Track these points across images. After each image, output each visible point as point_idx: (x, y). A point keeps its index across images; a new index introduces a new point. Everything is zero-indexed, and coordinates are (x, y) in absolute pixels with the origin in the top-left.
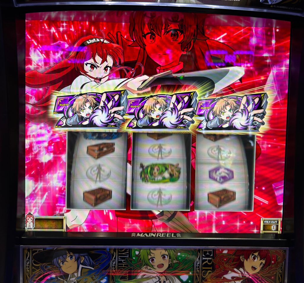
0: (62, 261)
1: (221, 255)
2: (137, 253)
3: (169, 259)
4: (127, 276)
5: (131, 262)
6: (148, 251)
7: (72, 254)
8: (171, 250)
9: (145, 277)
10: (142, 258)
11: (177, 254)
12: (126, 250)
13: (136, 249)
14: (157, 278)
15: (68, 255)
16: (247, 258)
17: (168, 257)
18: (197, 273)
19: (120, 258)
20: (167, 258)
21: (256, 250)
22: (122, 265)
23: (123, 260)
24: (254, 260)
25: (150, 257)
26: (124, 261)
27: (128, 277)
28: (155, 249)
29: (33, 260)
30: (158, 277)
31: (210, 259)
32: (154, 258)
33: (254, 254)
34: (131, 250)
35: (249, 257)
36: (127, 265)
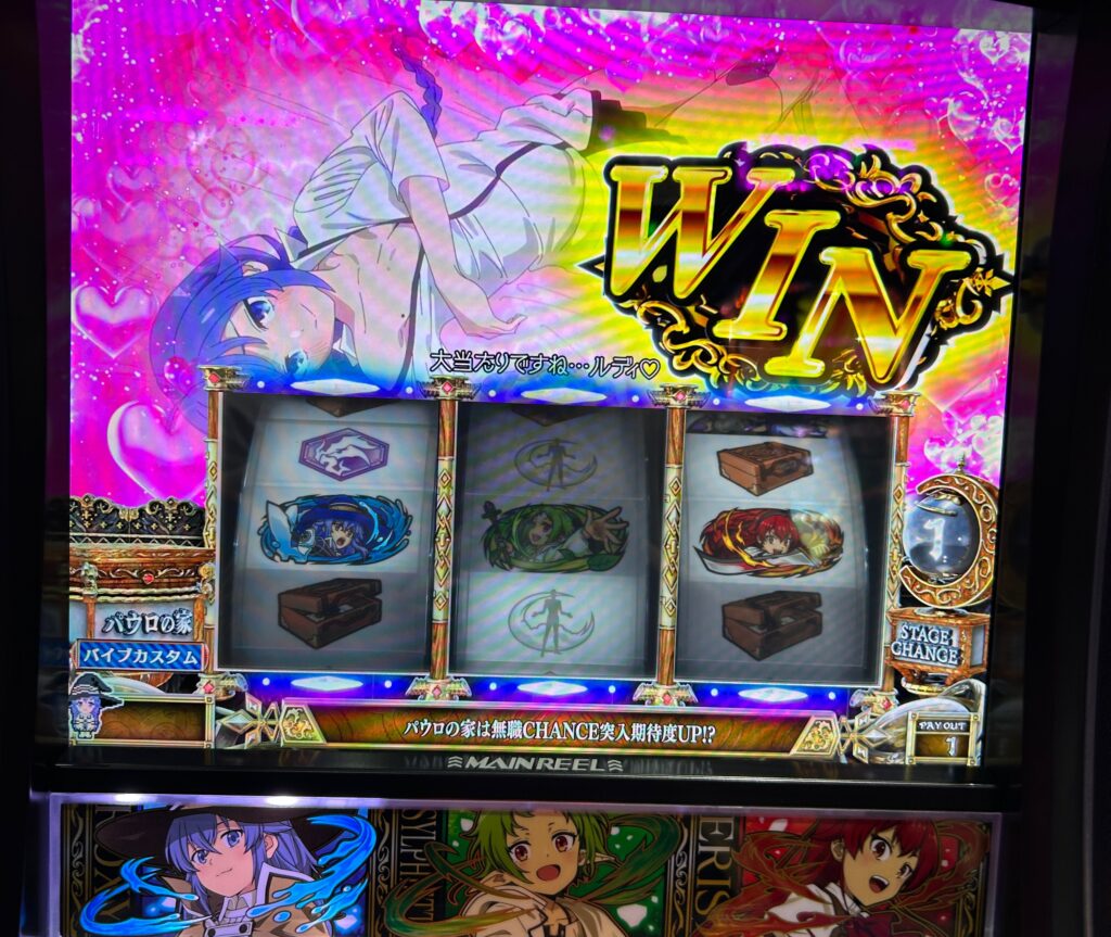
0: (199, 852)
1: (765, 835)
2: (467, 825)
3: (581, 848)
4: (430, 908)
5: (445, 858)
6: (507, 820)
7: (233, 825)
8: (588, 815)
9: (494, 909)
10: (485, 846)
11: (608, 830)
12: (428, 814)
13: (462, 811)
14: (536, 913)
15: (222, 829)
16: (855, 847)
17: (577, 843)
18: (678, 898)
19: (405, 841)
20: (572, 845)
21: (888, 821)
22: (414, 869)
23: (416, 851)
24: (880, 855)
25: (510, 840)
26: (418, 855)
27: (432, 909)
28: (529, 814)
29: (96, 846)
30: (539, 910)
31: (726, 849)
32: (526, 842)
33: (881, 835)
34: (444, 816)
35: (860, 846)
36: (431, 869)
